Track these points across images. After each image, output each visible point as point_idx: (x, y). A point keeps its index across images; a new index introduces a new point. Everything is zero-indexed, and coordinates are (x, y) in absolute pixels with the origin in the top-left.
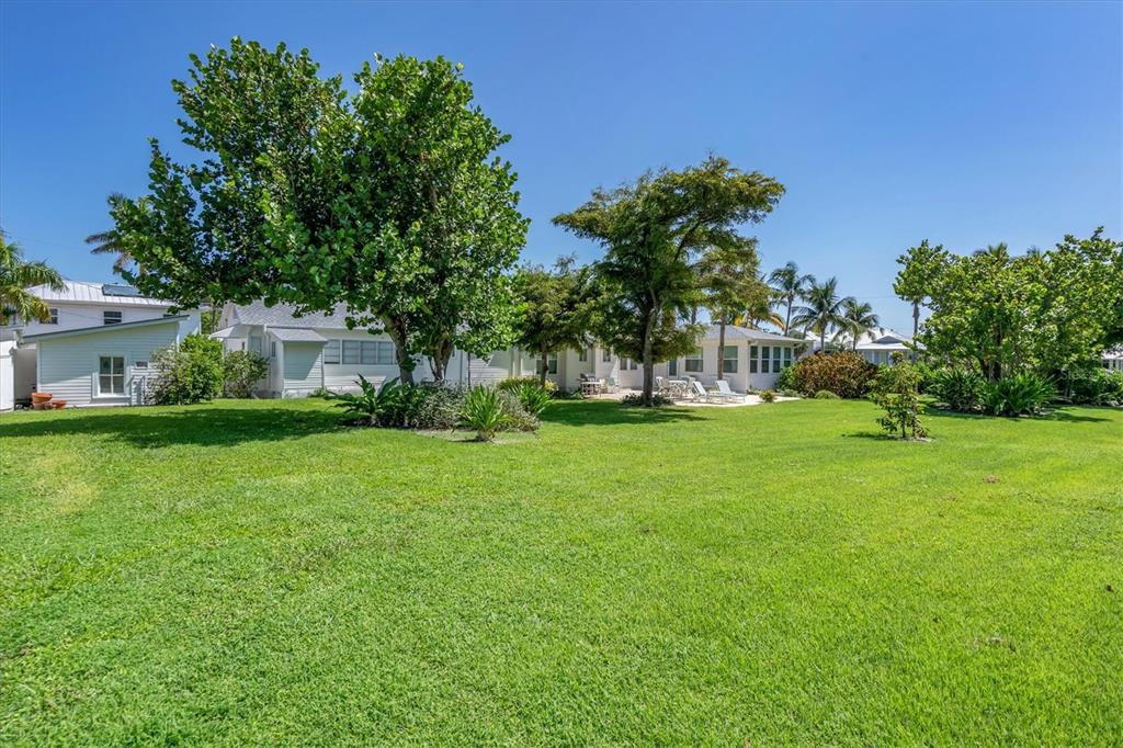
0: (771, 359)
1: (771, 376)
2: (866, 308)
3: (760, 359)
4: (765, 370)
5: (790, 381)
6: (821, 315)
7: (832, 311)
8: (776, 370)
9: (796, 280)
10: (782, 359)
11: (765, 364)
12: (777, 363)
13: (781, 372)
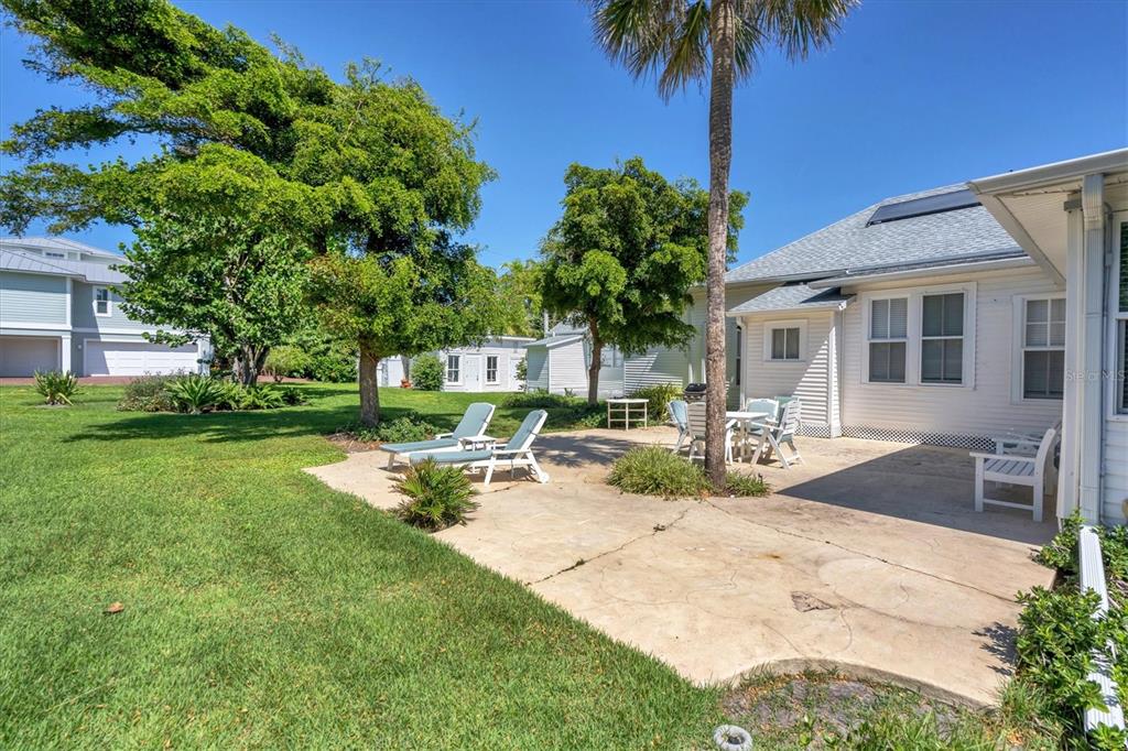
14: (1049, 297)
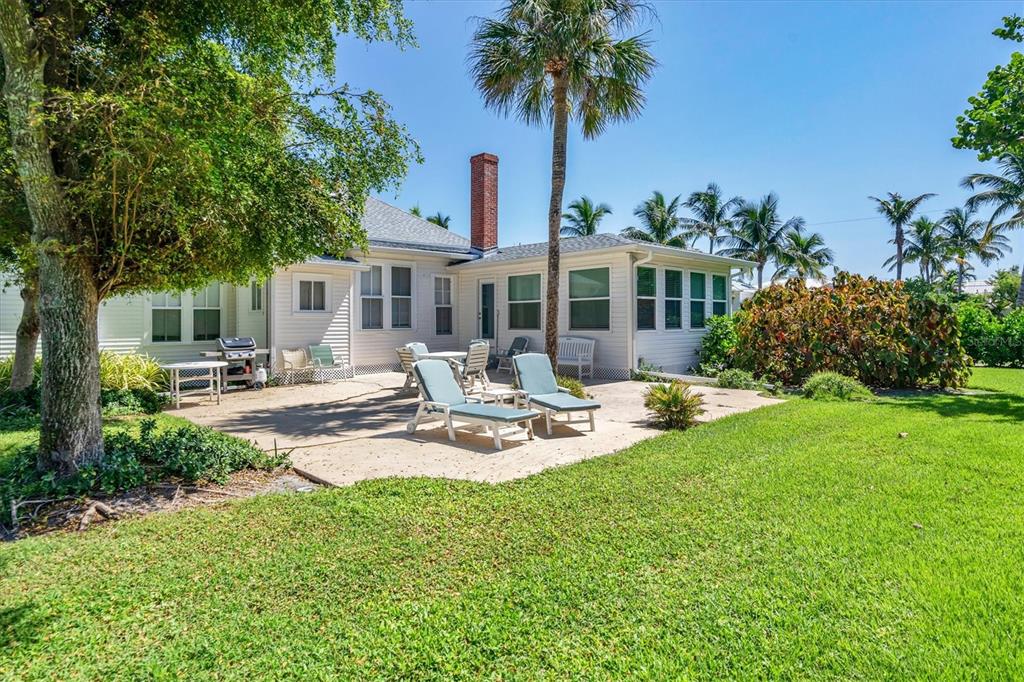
0: (686, 300)
1: (687, 336)
2: (815, 240)
3: (660, 299)
4: (673, 321)
5: (729, 347)
6: (757, 247)
7: (773, 240)
8: (698, 321)
9: (718, 209)
10: (709, 301)
11: (673, 309)
12: (697, 308)
13: (708, 328)
14: (443, 277)
